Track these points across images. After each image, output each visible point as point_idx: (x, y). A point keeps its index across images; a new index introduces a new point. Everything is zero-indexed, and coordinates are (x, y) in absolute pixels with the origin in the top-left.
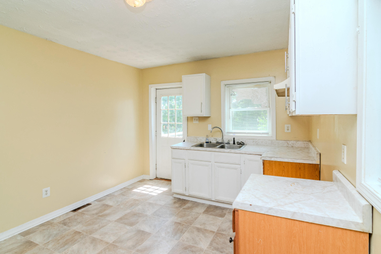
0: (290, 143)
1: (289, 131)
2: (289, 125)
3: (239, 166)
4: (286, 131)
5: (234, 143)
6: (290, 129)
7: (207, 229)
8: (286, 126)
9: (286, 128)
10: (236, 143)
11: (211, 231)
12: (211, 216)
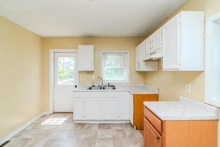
0: (136, 84)
1: (136, 79)
2: (136, 76)
3: (117, 99)
4: (134, 78)
5: (109, 86)
6: (136, 77)
7: (107, 137)
8: (134, 76)
9: (134, 77)
10: (110, 86)
11: (110, 138)
12: (104, 130)
